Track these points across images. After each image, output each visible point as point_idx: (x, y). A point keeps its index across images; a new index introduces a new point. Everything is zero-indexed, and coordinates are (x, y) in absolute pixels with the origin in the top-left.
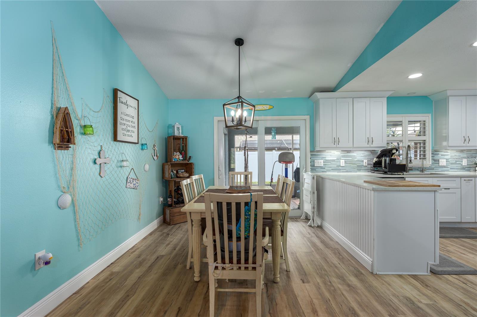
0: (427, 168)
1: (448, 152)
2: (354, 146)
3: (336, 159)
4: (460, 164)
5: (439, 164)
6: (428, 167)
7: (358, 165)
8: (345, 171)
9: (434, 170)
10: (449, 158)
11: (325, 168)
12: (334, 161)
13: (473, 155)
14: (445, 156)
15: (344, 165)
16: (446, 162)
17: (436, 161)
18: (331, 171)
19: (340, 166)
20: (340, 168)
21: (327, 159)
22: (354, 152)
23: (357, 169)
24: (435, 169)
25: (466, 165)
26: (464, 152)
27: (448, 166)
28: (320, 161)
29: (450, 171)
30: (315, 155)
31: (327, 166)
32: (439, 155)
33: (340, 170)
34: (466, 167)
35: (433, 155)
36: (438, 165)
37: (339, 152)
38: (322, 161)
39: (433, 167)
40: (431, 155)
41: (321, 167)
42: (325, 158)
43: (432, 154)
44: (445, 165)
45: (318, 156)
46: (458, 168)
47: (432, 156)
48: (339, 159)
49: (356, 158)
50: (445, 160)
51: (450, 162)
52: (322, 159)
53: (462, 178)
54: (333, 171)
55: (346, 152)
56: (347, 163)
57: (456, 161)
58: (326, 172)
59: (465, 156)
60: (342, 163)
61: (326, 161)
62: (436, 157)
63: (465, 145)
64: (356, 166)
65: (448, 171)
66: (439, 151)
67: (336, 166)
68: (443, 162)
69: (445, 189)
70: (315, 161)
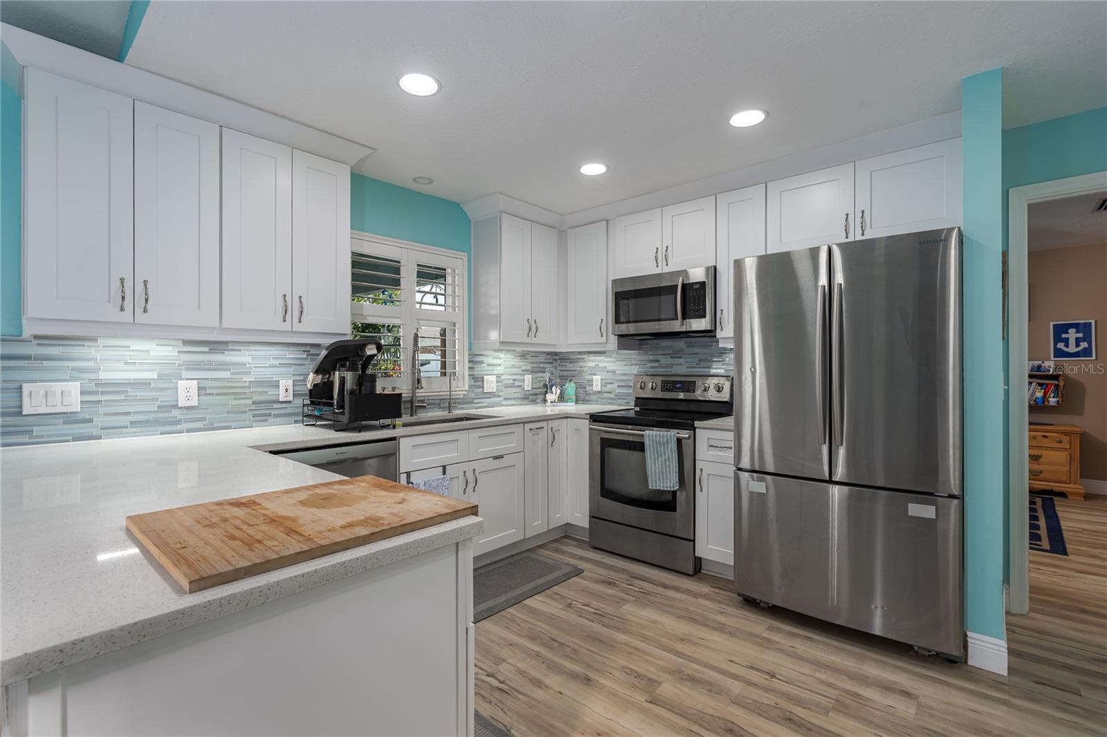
0: (460, 398)
1: (500, 358)
2: (224, 326)
3: (154, 375)
4: (521, 386)
5: (483, 387)
6: (462, 397)
7: (256, 398)
8: (200, 425)
9: (473, 405)
10: (502, 372)
11: (91, 421)
12: (145, 384)
13: (541, 365)
14: (496, 368)
15: (194, 402)
16: (497, 382)
17: (477, 380)
18: (125, 430)
19: (176, 406)
20: (175, 413)
21: (103, 375)
22: (240, 350)
23: (254, 416)
24: (475, 401)
25: (530, 389)
26: (527, 359)
27: (500, 394)
28: (57, 387)
29: (503, 405)
30: (28, 358)
31: (101, 410)
32: (483, 365)
33: (178, 422)
34: (530, 395)
35: (471, 365)
36: (481, 390)
37: (170, 348)
38: (74, 388)
39: (472, 395)
40: (467, 365)
41: (69, 418)
42: (97, 370)
43: (470, 361)
44: (495, 391)
45: (46, 363)
46: (513, 396)
47: (469, 368)
48: (168, 378)
49: (249, 373)
50: (495, 376)
51: (505, 382)
52: (72, 379)
53: (526, 425)
54: (137, 430)
55: (206, 349)
56: (208, 391)
57: (514, 380)
58: (99, 438)
59: (529, 367)
60: (187, 391)
61: (96, 391)
62: (477, 373)
63: (528, 340)
64: (250, 402)
65: (500, 405)
66: (483, 355)
67: (156, 409)
68: (490, 384)
69: (496, 458)
70: (27, 388)
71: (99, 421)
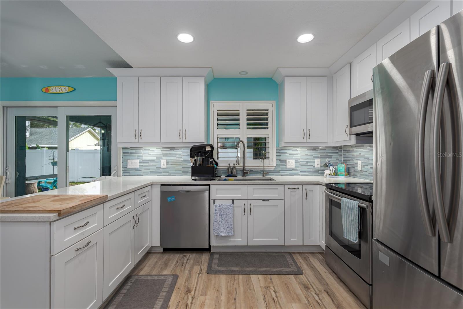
0: (272, 170)
1: (298, 151)
2: (162, 142)
3: (155, 158)
4: (312, 165)
5: (286, 165)
6: (273, 169)
7: (184, 166)
8: (167, 174)
9: (280, 174)
10: (299, 158)
11: (141, 171)
12: (153, 160)
13: (329, 154)
14: (294, 156)
15: (165, 166)
16: (295, 163)
17: (283, 162)
18: (148, 174)
19: (161, 168)
20: (161, 170)
21: (144, 158)
22: (179, 150)
23: (183, 172)
24: (281, 172)
25: (319, 167)
26: (317, 151)
27: (297, 169)
28: (134, 161)
29: (300, 175)
30: (128, 153)
31: (143, 168)
32: (286, 154)
33: (161, 173)
34: (319, 170)
35: (278, 154)
36: (285, 167)
37: (159, 149)
38: (137, 161)
39: (279, 169)
40: (275, 154)
41: (136, 169)
42: (142, 156)
43: (277, 152)
44: (294, 167)
45: (132, 154)
46: (309, 170)
47: (277, 156)
48: (159, 159)
49: (182, 157)
50: (294, 160)
51: (301, 163)
52: (137, 159)
53: (286, 186)
54: (151, 174)
55: (169, 150)
56: (170, 163)
57: (307, 162)
58: (143, 175)
59: (319, 155)
60: (164, 164)
61: (142, 162)
62: (283, 157)
63: (304, 141)
64: (182, 167)
65: (297, 174)
66: (287, 149)
67: (156, 168)
68: (291, 163)
69: (264, 200)
70: (128, 161)
71: (143, 171)
